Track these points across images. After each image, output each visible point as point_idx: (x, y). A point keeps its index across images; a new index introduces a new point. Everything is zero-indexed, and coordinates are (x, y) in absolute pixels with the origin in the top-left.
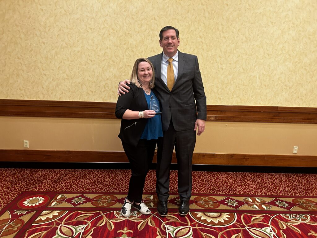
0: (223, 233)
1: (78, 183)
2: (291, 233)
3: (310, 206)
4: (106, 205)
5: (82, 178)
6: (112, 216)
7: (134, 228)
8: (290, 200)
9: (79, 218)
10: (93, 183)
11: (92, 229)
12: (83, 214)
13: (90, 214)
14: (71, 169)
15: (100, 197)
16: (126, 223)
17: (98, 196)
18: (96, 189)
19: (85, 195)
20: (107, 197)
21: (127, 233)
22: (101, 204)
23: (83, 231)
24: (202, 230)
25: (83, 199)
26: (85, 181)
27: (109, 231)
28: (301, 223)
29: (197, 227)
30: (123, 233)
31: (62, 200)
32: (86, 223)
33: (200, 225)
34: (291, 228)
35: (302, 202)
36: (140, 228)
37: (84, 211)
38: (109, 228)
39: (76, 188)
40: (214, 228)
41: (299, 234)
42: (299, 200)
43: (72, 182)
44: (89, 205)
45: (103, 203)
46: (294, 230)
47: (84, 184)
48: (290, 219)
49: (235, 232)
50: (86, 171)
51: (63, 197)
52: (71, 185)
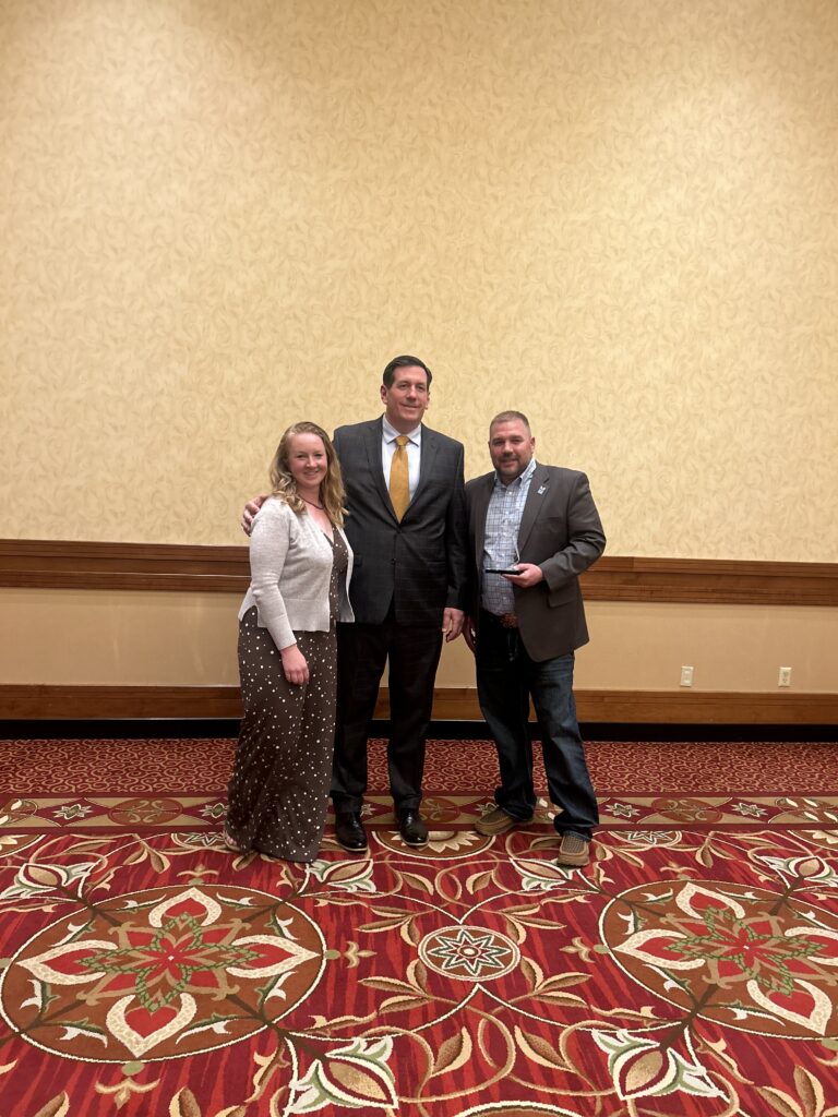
0: (451, 872)
1: (70, 774)
2: (619, 868)
3: (693, 814)
4: (150, 821)
5: (82, 761)
6: (165, 842)
7: (223, 866)
8: (648, 802)
9: (76, 849)
10: (113, 773)
11: (112, 871)
12: (86, 840)
13: (105, 840)
14: (48, 738)
15: (135, 804)
16: (201, 857)
17: (126, 802)
18: (122, 787)
19: (91, 800)
20: (153, 804)
21: (201, 877)
22: (135, 819)
23: (87, 874)
24: (397, 867)
25: (86, 810)
26: (90, 767)
27: (156, 873)
28: (653, 849)
29: (387, 861)
30: (191, 877)
31: (26, 812)
32: (95, 859)
33: (394, 856)
34: (624, 858)
35: (676, 804)
36: (238, 866)
37: (90, 835)
38: (156, 867)
39: (63, 783)
40: (431, 862)
41: (639, 869)
42: (670, 801)
43: (54, 771)
44: (103, 821)
45: (142, 816)
46: (629, 861)
47: (89, 774)
48: (629, 841)
49: (481, 867)
50: (93, 745)
51: (28, 805)
52: (49, 777)
